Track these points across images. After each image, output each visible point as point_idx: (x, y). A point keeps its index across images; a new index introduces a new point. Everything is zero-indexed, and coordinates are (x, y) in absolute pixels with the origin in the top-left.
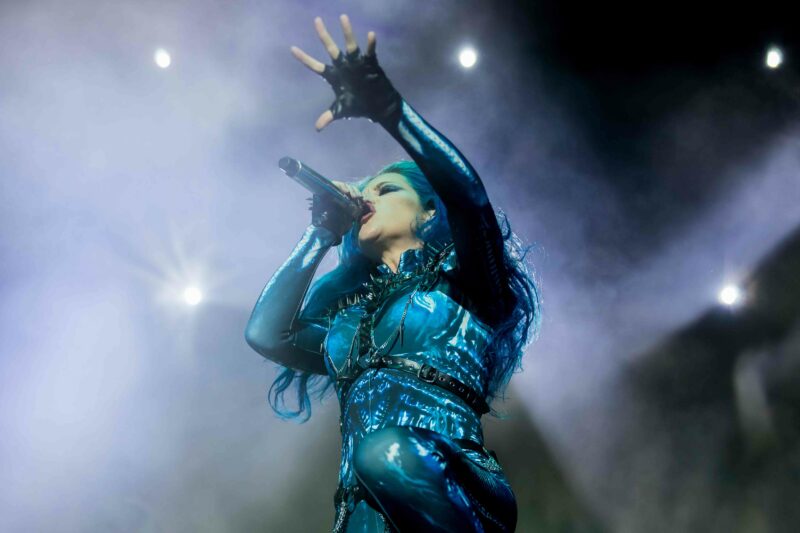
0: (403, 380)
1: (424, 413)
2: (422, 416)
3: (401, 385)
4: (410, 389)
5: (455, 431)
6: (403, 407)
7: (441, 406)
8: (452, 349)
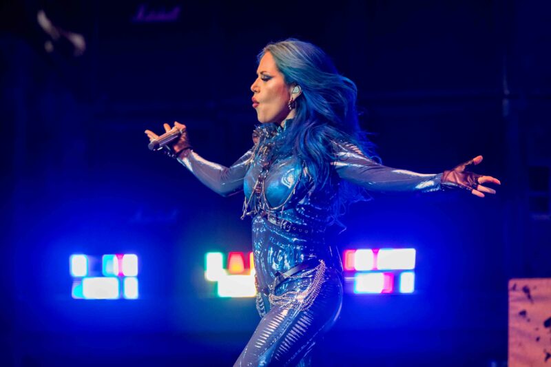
0: (272, 229)
1: (281, 249)
2: (280, 251)
3: (271, 232)
4: (275, 234)
5: (299, 258)
6: (270, 244)
7: (291, 243)
8: (300, 206)
